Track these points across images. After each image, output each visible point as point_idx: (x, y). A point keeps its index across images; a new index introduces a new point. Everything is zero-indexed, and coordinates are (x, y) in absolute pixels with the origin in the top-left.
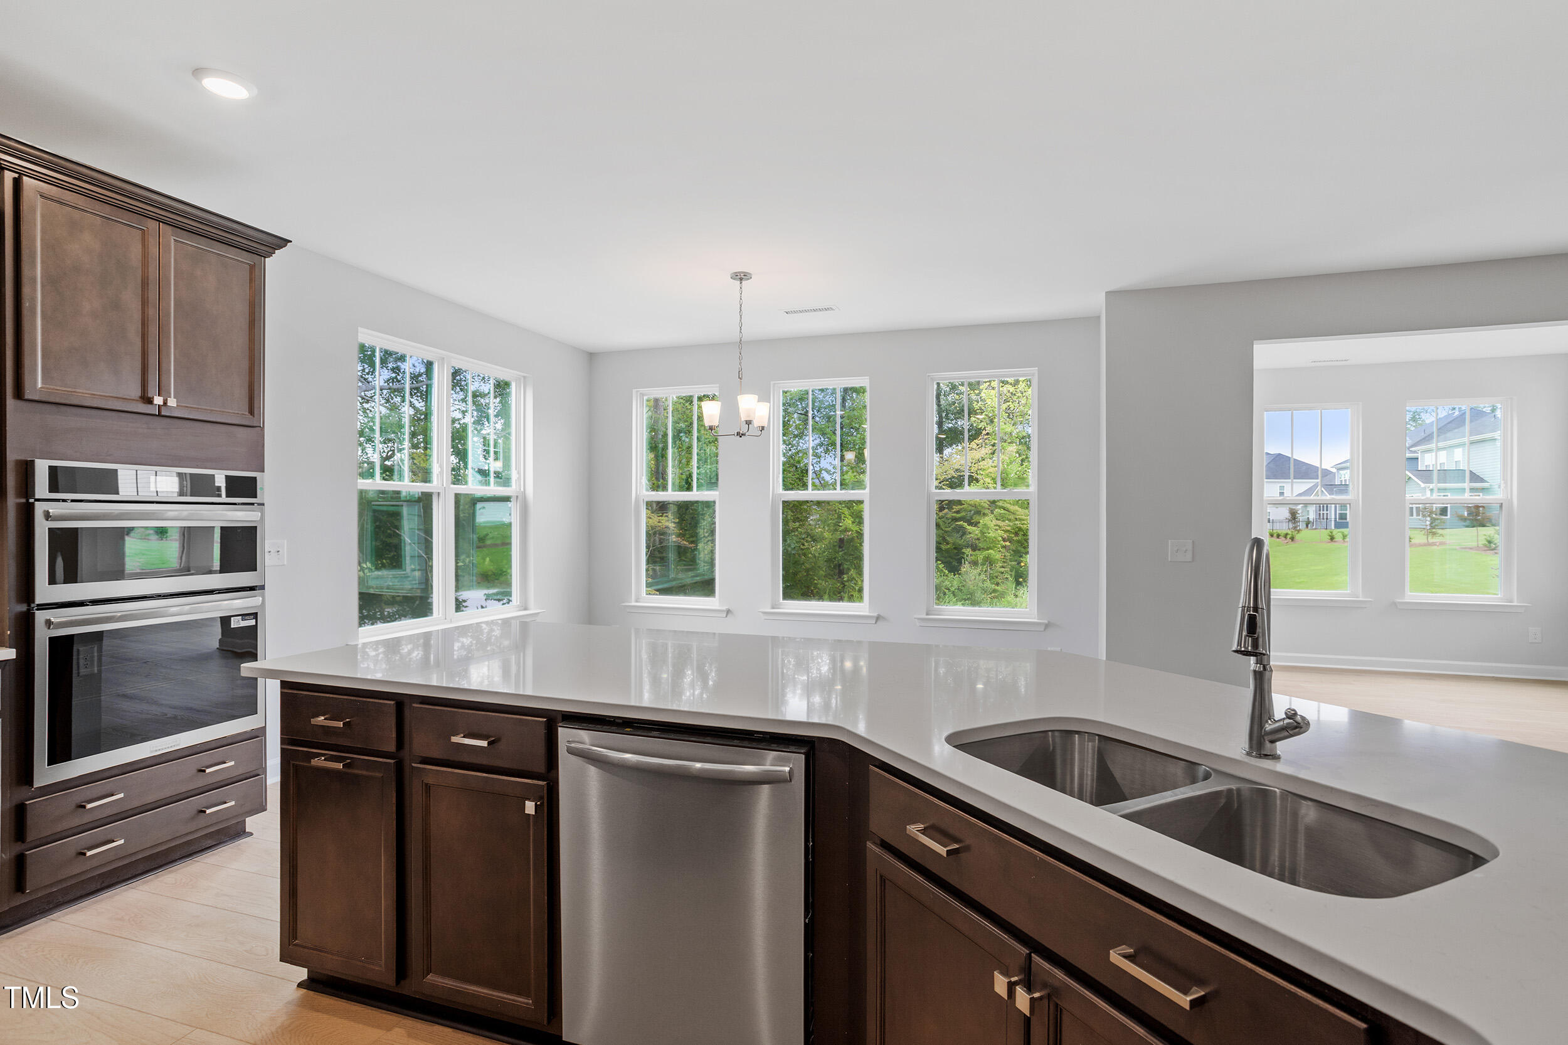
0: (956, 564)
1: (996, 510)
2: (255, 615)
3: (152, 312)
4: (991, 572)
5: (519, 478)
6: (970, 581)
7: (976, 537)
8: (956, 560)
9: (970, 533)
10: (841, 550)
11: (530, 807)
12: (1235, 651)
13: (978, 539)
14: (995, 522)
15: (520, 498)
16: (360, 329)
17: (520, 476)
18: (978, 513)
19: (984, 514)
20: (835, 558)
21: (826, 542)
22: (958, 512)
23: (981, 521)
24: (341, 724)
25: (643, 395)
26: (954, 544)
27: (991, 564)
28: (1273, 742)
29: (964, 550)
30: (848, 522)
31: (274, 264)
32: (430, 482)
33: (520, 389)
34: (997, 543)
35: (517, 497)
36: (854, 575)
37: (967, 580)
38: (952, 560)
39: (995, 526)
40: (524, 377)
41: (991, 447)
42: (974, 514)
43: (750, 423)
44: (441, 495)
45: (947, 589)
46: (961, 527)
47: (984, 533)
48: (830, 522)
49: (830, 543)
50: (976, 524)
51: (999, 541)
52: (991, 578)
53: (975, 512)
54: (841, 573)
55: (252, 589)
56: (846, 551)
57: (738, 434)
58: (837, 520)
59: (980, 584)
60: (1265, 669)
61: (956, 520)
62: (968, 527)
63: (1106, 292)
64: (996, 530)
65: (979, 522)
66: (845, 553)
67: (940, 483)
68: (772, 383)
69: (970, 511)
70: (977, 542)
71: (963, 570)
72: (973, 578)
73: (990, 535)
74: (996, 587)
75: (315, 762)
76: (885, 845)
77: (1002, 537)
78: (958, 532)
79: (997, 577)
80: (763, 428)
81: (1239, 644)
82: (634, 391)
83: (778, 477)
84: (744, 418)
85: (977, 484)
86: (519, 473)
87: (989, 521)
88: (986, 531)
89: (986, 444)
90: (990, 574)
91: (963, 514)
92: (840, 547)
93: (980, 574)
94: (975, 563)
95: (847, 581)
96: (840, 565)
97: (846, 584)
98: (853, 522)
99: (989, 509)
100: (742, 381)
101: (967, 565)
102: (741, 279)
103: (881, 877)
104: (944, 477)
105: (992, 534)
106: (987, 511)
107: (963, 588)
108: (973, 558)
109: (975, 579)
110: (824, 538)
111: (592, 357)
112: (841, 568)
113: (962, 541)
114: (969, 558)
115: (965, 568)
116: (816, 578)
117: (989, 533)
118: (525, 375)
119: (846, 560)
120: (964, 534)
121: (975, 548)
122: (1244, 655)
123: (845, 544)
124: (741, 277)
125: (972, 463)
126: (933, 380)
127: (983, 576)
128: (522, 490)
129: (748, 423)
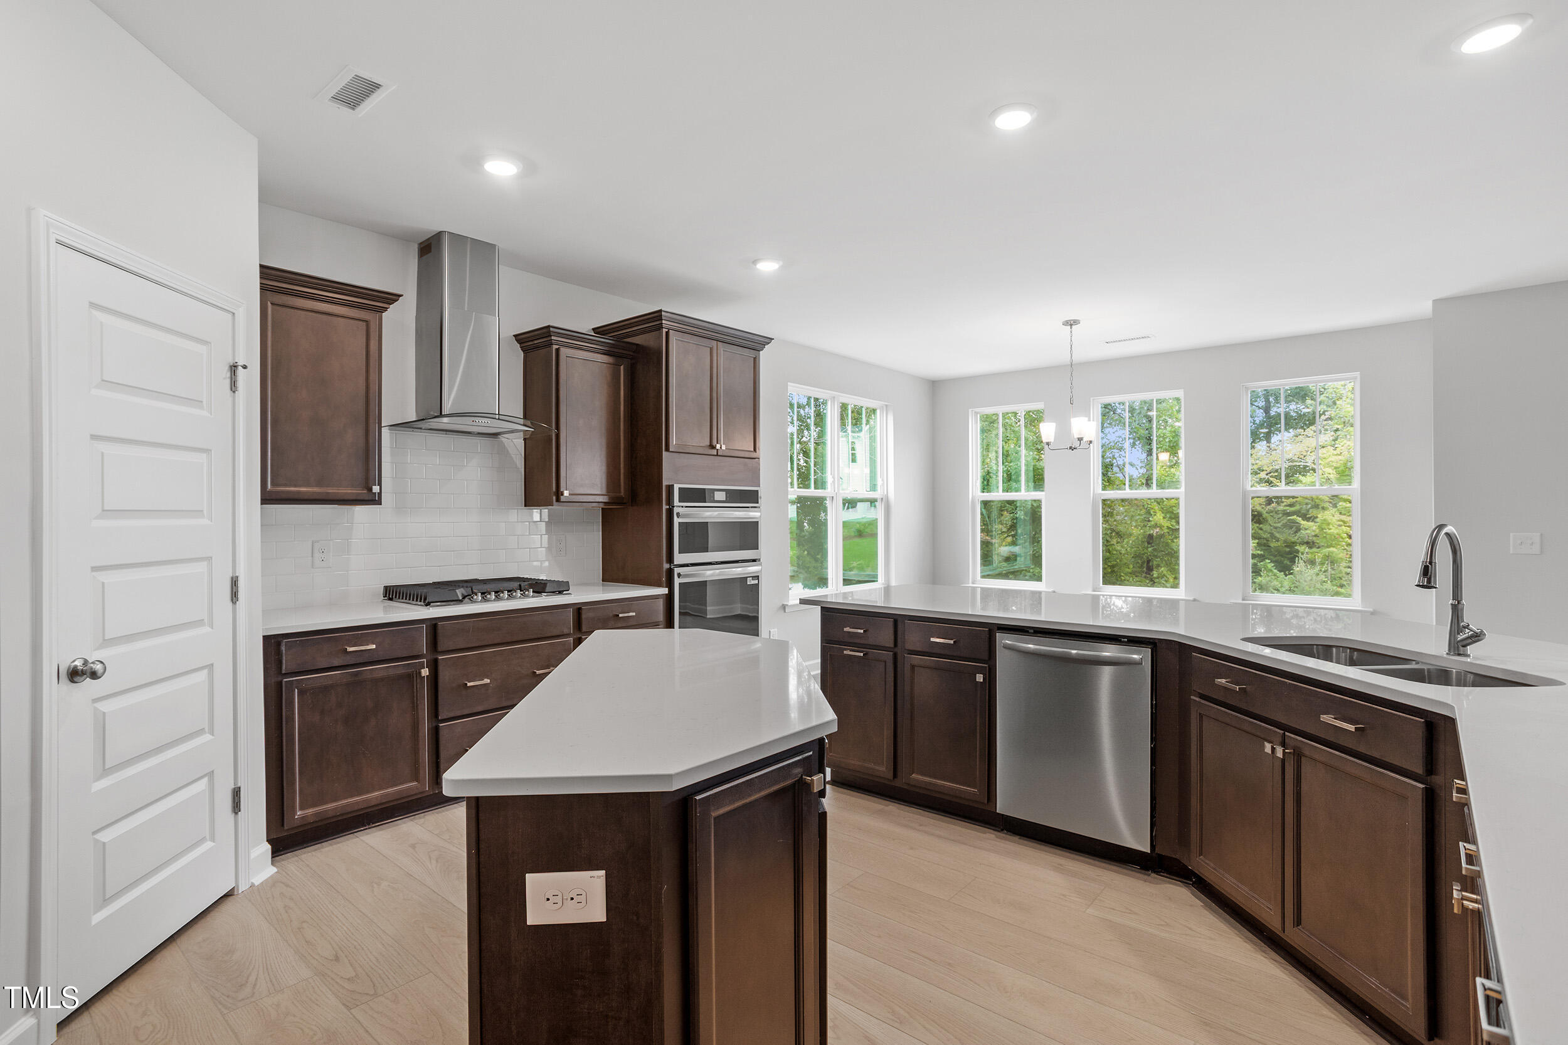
0: (1288, 563)
1: (1340, 503)
2: (757, 577)
3: (715, 395)
4: (1333, 572)
5: (883, 484)
6: (1305, 581)
7: (1313, 534)
8: (1288, 559)
9: (1306, 529)
10: (1149, 546)
11: (980, 678)
12: (1417, 586)
13: (1316, 536)
14: (1338, 516)
15: (884, 500)
16: (789, 383)
17: (884, 482)
18: (1316, 506)
19: (1323, 508)
20: (1143, 554)
21: (1133, 538)
22: (1291, 505)
23: (1319, 516)
24: (862, 631)
25: (976, 413)
26: (1285, 541)
27: (1332, 562)
28: (1464, 646)
29: (1297, 547)
30: (1159, 517)
31: (764, 355)
32: (825, 489)
33: (883, 416)
34: (1341, 540)
35: (882, 499)
36: (1165, 572)
37: (1301, 581)
38: (1282, 559)
39: (1339, 521)
40: (886, 406)
41: (1332, 433)
42: (1311, 508)
43: (1082, 440)
44: (835, 498)
45: (1275, 590)
46: (1294, 522)
47: (1323, 529)
48: (1138, 517)
49: (1138, 538)
50: (1313, 519)
51: (1342, 538)
52: (1333, 579)
53: (1312, 506)
54: (1150, 569)
55: (754, 561)
56: (1155, 547)
57: (1071, 448)
58: (1145, 516)
59: (1318, 586)
60: (1458, 603)
61: (1289, 514)
62: (1303, 522)
63: (1434, 300)
64: (1340, 526)
65: (1317, 517)
66: (1154, 550)
67: (1267, 474)
68: (1092, 399)
69: (1307, 504)
70: (1314, 538)
71: (1296, 569)
72: (1309, 578)
73: (1332, 531)
74: (1340, 589)
75: (845, 652)
76: (1202, 696)
77: (1347, 534)
78: (1291, 528)
79: (1341, 578)
80: (1091, 442)
81: (1419, 581)
82: (970, 410)
83: (1098, 479)
84: (1076, 436)
85: (1315, 474)
86: (883, 480)
87: (1330, 515)
88: (1324, 526)
89: (1326, 430)
90: (1331, 575)
91: (1297, 507)
92: (1149, 543)
93: (1318, 574)
94: (1312, 562)
95: (1158, 578)
96: (1148, 561)
97: (1156, 580)
98: (1164, 518)
99: (1330, 502)
100: (1074, 404)
101: (1302, 563)
102: (1071, 325)
103: (1200, 714)
104: (1271, 468)
105: (1334, 530)
106: (1327, 505)
107: (1295, 589)
108: (1309, 556)
109: (1311, 580)
110: (1131, 535)
111: (935, 387)
112: (1151, 564)
113: (1296, 538)
114: (1304, 557)
115: (1299, 567)
116: (1122, 574)
117: (1330, 529)
118: (886, 403)
119: (1156, 557)
120: (1298, 530)
121: (1310, 544)
122: (1422, 587)
123: (1154, 540)
124: (1071, 323)
125: (1307, 451)
126: (1247, 389)
127: (1322, 577)
128: (885, 493)
129: (1080, 439)
